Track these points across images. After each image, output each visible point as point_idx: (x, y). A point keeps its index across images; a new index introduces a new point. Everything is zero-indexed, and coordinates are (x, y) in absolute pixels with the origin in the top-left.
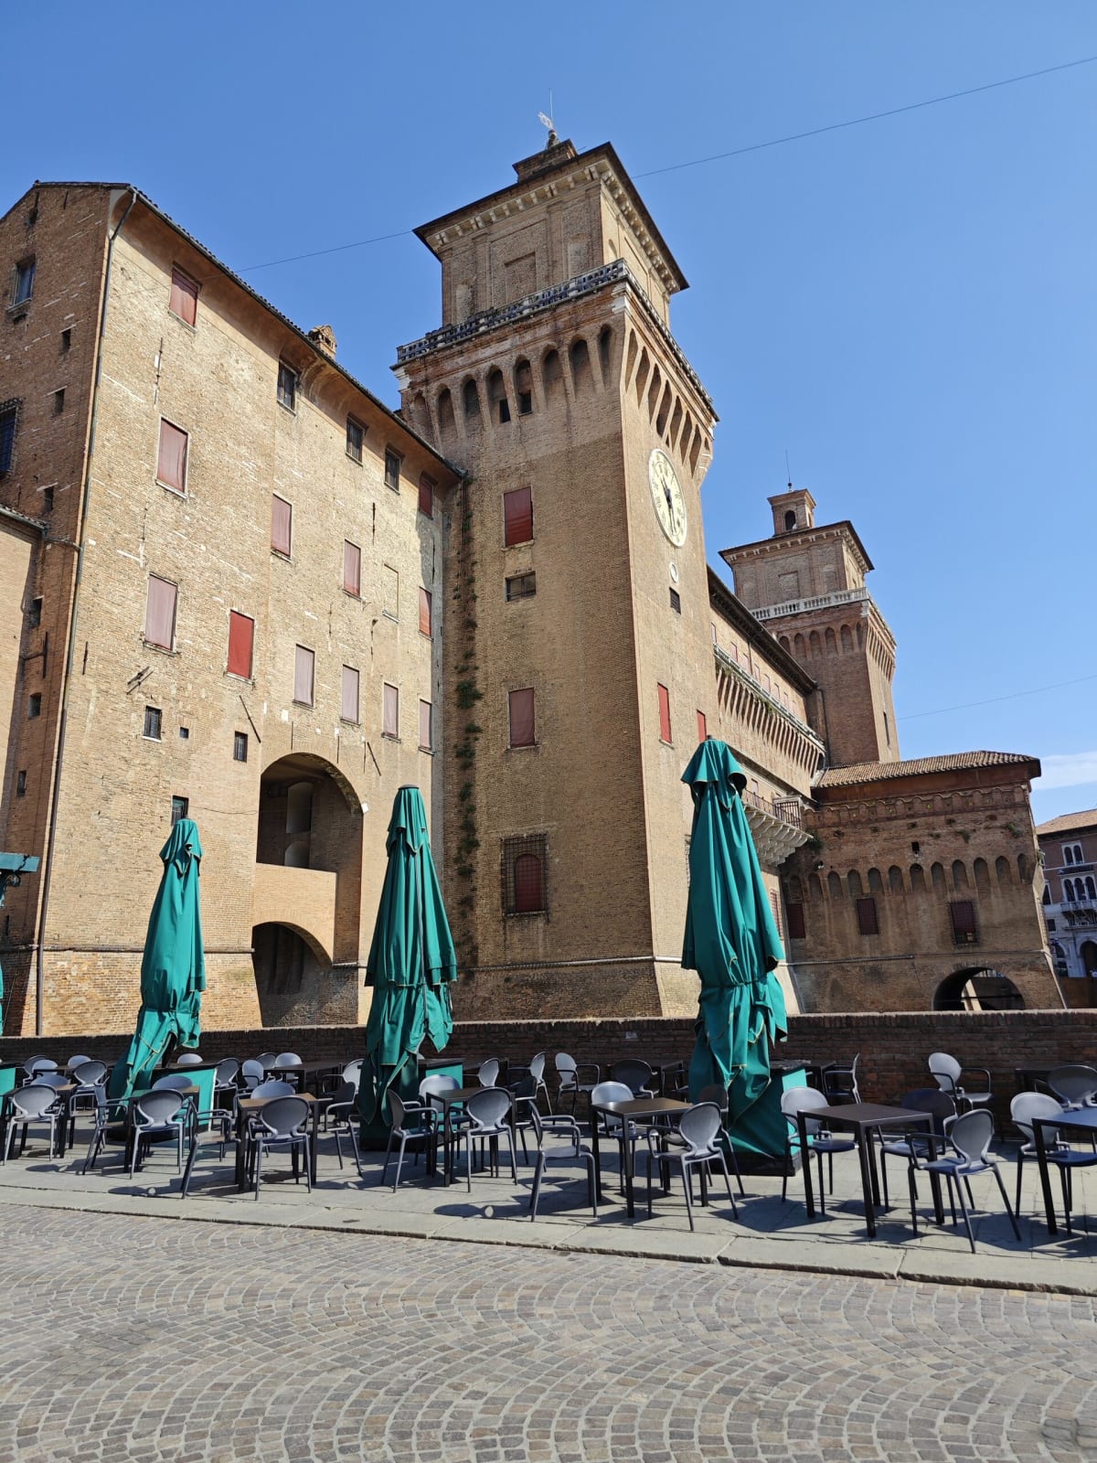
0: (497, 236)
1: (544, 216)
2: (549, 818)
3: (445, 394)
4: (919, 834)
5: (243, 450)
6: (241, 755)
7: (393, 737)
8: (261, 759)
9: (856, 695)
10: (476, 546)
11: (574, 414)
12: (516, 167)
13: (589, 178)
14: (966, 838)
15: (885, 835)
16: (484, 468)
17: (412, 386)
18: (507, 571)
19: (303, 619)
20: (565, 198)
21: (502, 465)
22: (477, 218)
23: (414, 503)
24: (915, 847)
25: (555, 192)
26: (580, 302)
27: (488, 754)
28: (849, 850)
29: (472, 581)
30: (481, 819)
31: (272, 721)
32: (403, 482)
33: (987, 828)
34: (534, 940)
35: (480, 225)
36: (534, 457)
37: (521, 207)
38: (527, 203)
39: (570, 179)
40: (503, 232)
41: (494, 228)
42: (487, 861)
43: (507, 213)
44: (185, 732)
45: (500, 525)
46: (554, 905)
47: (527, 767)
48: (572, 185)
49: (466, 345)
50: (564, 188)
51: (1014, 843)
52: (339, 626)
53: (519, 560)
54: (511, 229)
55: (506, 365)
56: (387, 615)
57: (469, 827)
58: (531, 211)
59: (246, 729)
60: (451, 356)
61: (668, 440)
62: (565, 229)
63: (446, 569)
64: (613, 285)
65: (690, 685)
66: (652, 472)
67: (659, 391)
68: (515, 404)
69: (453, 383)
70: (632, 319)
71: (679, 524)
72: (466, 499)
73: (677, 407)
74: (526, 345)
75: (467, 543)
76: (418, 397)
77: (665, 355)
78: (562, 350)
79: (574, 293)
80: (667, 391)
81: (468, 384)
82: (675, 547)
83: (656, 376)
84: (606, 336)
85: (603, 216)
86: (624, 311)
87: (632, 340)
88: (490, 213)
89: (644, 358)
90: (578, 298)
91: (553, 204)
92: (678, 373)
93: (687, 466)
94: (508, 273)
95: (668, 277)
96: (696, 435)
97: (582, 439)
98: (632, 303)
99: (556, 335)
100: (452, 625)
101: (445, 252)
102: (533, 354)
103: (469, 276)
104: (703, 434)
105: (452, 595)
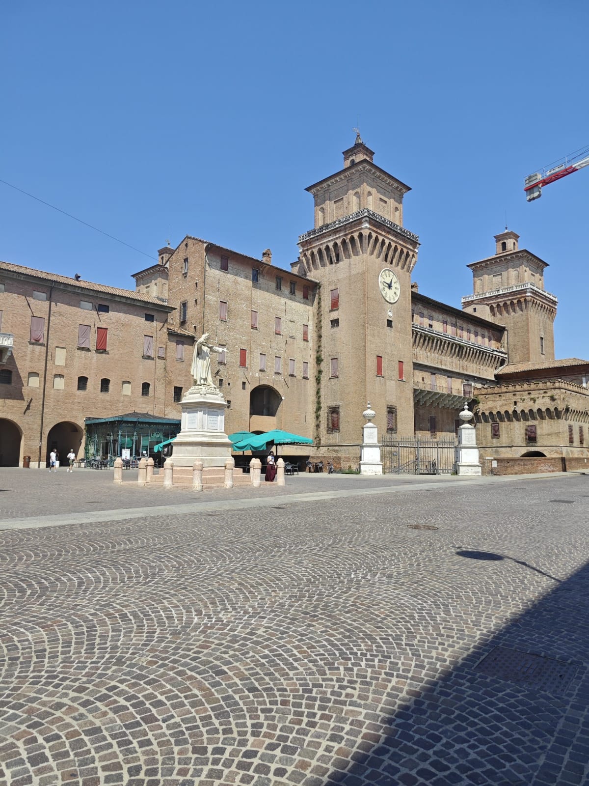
0: (332, 191)
1: (347, 183)
2: (341, 400)
3: (312, 254)
4: (517, 398)
5: (243, 302)
6: (244, 388)
7: (292, 376)
8: (250, 388)
9: (522, 332)
10: (322, 309)
11: (351, 263)
13: (360, 170)
14: (535, 401)
15: (504, 398)
16: (324, 282)
17: (303, 251)
18: (331, 318)
19: (262, 345)
20: (354, 178)
21: (330, 280)
22: (325, 185)
23: (302, 296)
24: (515, 403)
26: (352, 224)
27: (324, 378)
28: (490, 404)
29: (321, 321)
30: (322, 400)
31: (253, 377)
32: (297, 292)
33: (543, 397)
34: (335, 438)
35: (326, 187)
36: (340, 278)
37: (339, 180)
38: (341, 179)
39: (353, 171)
40: (334, 189)
41: (330, 187)
42: (324, 413)
43: (335, 183)
44: (229, 384)
45: (329, 302)
46: (341, 427)
47: (335, 384)
48: (355, 173)
49: (318, 237)
50: (353, 175)
51: (553, 403)
52: (274, 345)
53: (334, 315)
54: (336, 188)
55: (331, 245)
56: (291, 337)
57: (319, 403)
58: (342, 182)
59: (245, 380)
60: (315, 241)
61: (391, 263)
62: (353, 189)
63: (314, 316)
64: (362, 218)
65: (395, 353)
66: (380, 279)
67: (385, 248)
68: (334, 259)
69: (315, 251)
70: (370, 229)
71: (395, 293)
72: (319, 292)
73: (396, 249)
74: (336, 238)
75: (319, 308)
76: (305, 255)
77: (388, 233)
78: (348, 241)
79: (351, 220)
80: (390, 245)
81: (320, 251)
82: (392, 304)
83: (383, 243)
84: (361, 236)
85: (365, 184)
86: (366, 228)
87: (370, 236)
88: (329, 183)
89: (377, 239)
90: (352, 222)
91: (349, 179)
92: (396, 236)
93: (403, 268)
94: (335, 205)
95: (401, 189)
96: (408, 255)
97: (354, 272)
98: (370, 223)
99: (345, 235)
100: (315, 335)
101: (315, 196)
102: (339, 242)
103: (323, 206)
104: (411, 253)
105: (315, 325)
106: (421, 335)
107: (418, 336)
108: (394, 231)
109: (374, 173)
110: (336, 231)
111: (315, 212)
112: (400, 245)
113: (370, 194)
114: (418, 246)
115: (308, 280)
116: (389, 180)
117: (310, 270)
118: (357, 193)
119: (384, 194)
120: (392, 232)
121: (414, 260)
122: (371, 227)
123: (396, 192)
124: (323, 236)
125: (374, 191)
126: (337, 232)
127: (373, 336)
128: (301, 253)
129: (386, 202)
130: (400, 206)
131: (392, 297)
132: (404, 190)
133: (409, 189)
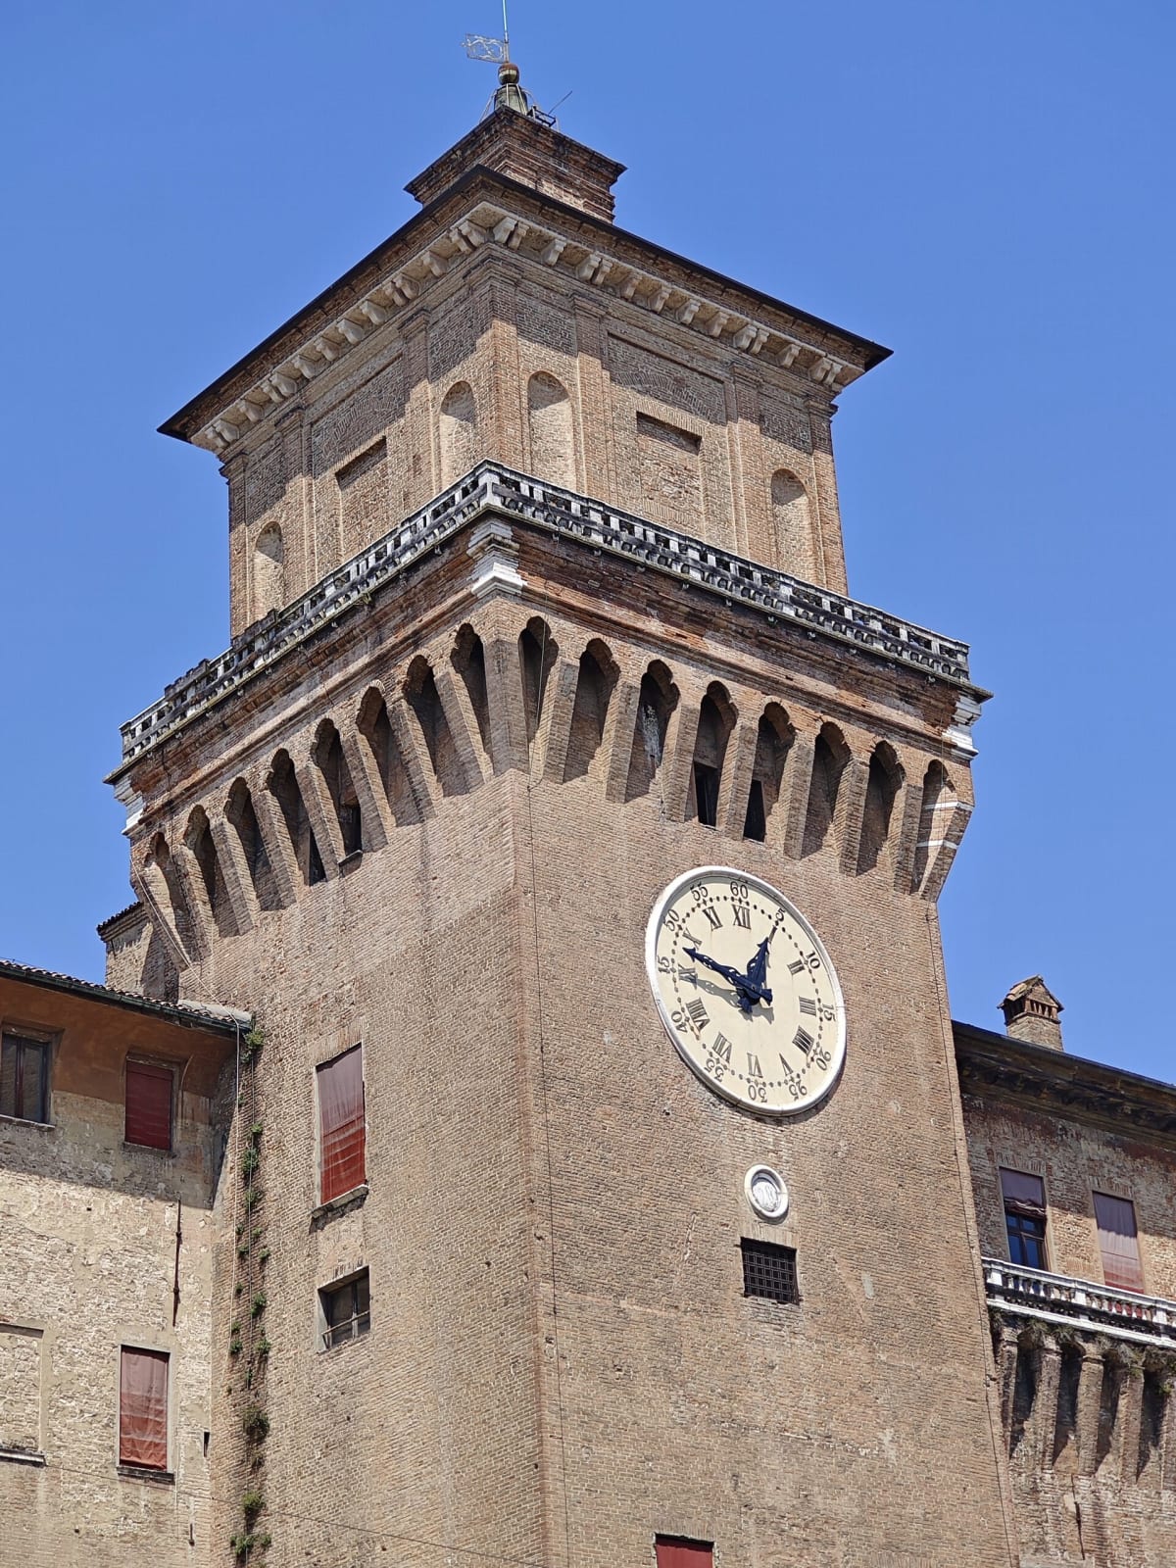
0: (320, 408)
1: (398, 345)
3: (202, 832)
10: (269, 1211)
11: (434, 849)
12: (412, 188)
13: (464, 247)
16: (278, 1014)
17: (148, 821)
18: (321, 1271)
20: (431, 299)
21: (314, 992)
22: (273, 381)
23: (113, 1133)
25: (408, 292)
26: (416, 579)
29: (259, 1309)
35: (284, 390)
36: (367, 966)
37: (351, 338)
38: (363, 325)
39: (427, 259)
40: (331, 398)
41: (312, 390)
43: (329, 355)
45: (310, 1150)
48: (436, 270)
49: (228, 710)
50: (423, 280)
54: (344, 387)
55: (300, 745)
58: (373, 342)
60: (209, 738)
61: (754, 828)
62: (435, 373)
63: (219, 1274)
64: (465, 531)
65: (845, 1506)
66: (658, 945)
67: (680, 724)
68: (332, 840)
69: (215, 804)
70: (526, 596)
71: (804, 1042)
72: (253, 1089)
73: (774, 730)
74: (330, 698)
75: (252, 1206)
76: (160, 846)
77: (699, 622)
78: (396, 700)
79: (408, 558)
80: (716, 709)
81: (242, 806)
82: (780, 1118)
83: (657, 690)
84: (470, 653)
85: (503, 329)
86: (499, 588)
87: (535, 644)
88: (295, 361)
89: (596, 668)
90: (413, 567)
91: (409, 315)
92: (761, 645)
93: (862, 858)
94: (342, 498)
95: (811, 360)
96: (884, 771)
97: (450, 910)
98: (524, 559)
99: (380, 665)
100: (226, 1429)
101: (232, 461)
102: (344, 716)
103: (275, 514)
104: (914, 761)
105: (226, 1343)
106: (1112, 1366)
107: (1090, 1374)
108: (740, 608)
109: (569, 262)
110: (325, 646)
111: (237, 559)
112: (813, 700)
113: (546, 388)
114: (965, 706)
115: (187, 1018)
116: (695, 303)
117: (196, 948)
118: (460, 390)
119: (676, 394)
120: (724, 614)
121: (946, 804)
122: (538, 585)
123: (770, 372)
124: (255, 696)
125: (580, 370)
126: (334, 651)
127: (616, 1372)
128: (133, 837)
129: (693, 441)
130: (816, 467)
131: (773, 1071)
132: (837, 365)
133: (874, 355)
